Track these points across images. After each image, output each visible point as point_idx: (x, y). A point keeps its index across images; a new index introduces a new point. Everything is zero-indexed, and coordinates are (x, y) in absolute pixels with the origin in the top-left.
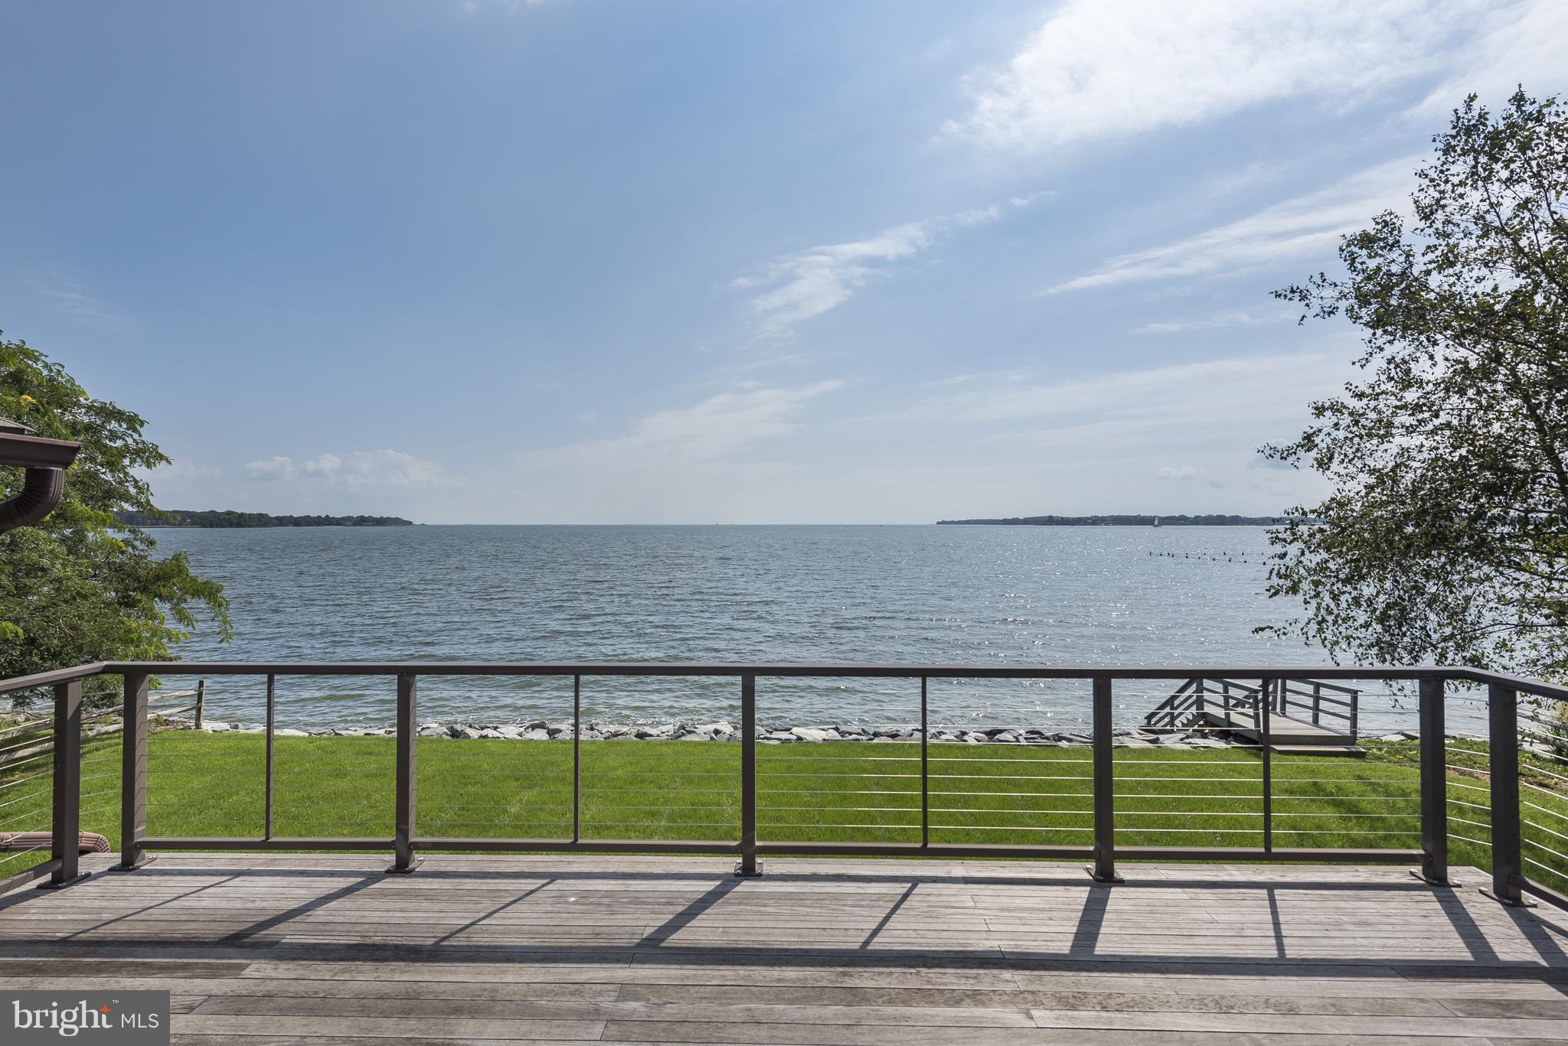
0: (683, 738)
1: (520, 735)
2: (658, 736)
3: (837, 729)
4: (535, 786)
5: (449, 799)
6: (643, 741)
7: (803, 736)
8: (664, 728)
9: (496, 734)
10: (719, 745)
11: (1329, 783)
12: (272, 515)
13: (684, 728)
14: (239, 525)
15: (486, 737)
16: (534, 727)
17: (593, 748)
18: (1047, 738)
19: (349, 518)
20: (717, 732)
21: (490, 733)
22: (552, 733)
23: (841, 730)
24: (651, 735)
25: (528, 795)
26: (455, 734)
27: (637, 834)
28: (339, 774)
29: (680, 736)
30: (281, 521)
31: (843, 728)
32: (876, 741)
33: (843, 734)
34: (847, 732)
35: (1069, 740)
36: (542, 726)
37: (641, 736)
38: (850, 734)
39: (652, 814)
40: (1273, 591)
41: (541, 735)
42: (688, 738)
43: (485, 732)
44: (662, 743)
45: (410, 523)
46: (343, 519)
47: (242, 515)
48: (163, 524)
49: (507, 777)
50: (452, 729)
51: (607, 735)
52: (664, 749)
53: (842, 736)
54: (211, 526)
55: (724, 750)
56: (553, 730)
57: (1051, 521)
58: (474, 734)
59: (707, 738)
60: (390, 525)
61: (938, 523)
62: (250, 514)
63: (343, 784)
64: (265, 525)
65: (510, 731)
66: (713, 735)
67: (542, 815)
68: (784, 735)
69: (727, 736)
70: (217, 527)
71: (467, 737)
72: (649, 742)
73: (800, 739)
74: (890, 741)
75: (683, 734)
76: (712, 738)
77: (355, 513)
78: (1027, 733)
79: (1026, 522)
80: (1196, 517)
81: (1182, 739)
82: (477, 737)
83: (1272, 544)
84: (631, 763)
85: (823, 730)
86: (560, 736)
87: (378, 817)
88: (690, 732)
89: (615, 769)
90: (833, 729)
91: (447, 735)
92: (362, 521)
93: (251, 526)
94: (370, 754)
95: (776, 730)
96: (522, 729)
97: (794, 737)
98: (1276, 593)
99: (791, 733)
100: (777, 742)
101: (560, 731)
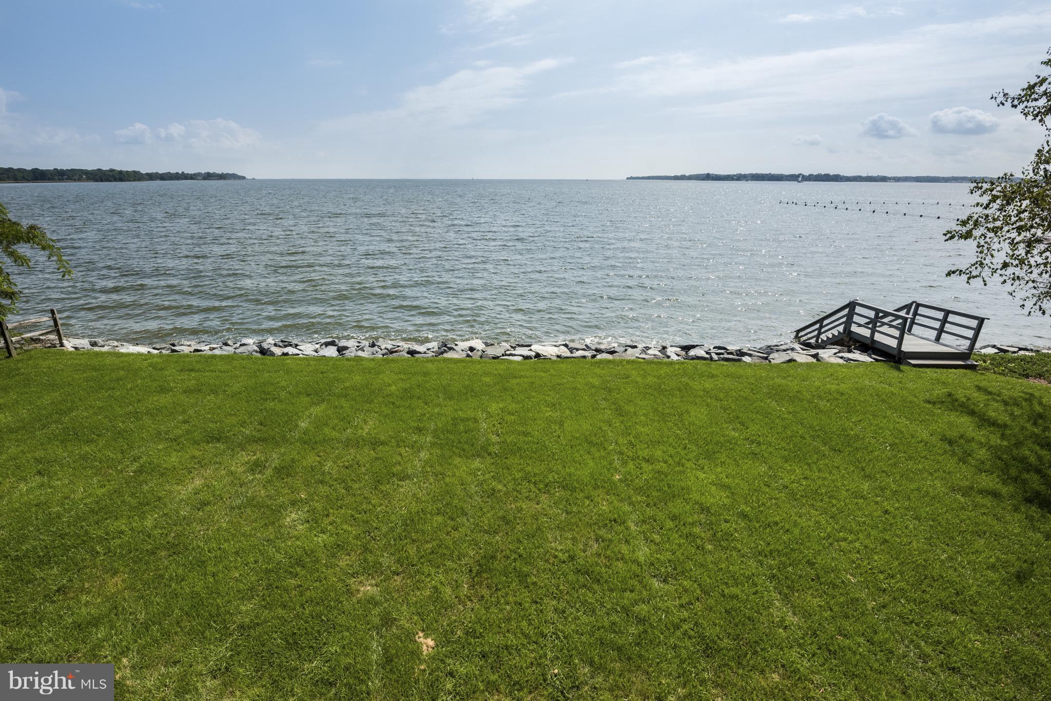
0: (445, 355)
1: (316, 351)
2: (425, 353)
3: (566, 346)
4: (323, 401)
5: (251, 414)
6: (413, 358)
7: (540, 352)
8: (430, 345)
9: (295, 351)
10: (473, 362)
11: (960, 395)
12: (143, 172)
13: (445, 346)
14: (121, 180)
15: (287, 354)
16: (327, 344)
17: (372, 365)
18: (731, 353)
19: (199, 174)
20: (472, 349)
21: (290, 350)
22: (341, 350)
23: (570, 347)
24: (419, 353)
25: (316, 410)
26: (263, 352)
27: (407, 449)
28: (163, 390)
29: (442, 353)
30: (151, 177)
31: (571, 345)
32: (599, 357)
33: (571, 350)
34: (575, 349)
35: (750, 355)
36: (332, 343)
37: (412, 353)
38: (577, 350)
39: (419, 430)
40: (949, 235)
41: (331, 352)
42: (450, 355)
43: (286, 350)
44: (428, 360)
45: (244, 178)
46: (195, 174)
47: (121, 172)
48: (67, 179)
49: (300, 393)
50: (260, 347)
51: (384, 351)
52: (429, 365)
53: (571, 352)
54: (102, 181)
55: (478, 366)
56: (341, 347)
57: (708, 177)
58: (278, 351)
59: (464, 355)
60: (230, 179)
61: (628, 178)
62: (127, 171)
63: (164, 400)
64: (139, 180)
65: (308, 349)
66: (469, 352)
67: (326, 430)
68: (525, 351)
69: (480, 353)
70: (106, 181)
71: (273, 354)
72: (417, 360)
73: (538, 355)
74: (610, 357)
75: (445, 351)
76: (468, 356)
77: (203, 171)
78: (714, 348)
79: (690, 178)
80: (810, 175)
81: (835, 354)
82: (280, 354)
83: (972, 193)
84: (403, 380)
85: (556, 346)
86: (346, 352)
87: (188, 432)
88: (451, 349)
89: (390, 385)
90: (563, 345)
91: (257, 352)
92: (208, 176)
93: (130, 181)
94: (192, 370)
95: (519, 345)
96: (318, 346)
97: (534, 354)
98: (952, 237)
99: (531, 350)
100: (520, 358)
101: (346, 348)
